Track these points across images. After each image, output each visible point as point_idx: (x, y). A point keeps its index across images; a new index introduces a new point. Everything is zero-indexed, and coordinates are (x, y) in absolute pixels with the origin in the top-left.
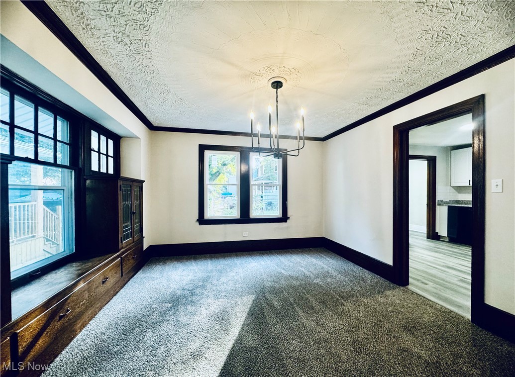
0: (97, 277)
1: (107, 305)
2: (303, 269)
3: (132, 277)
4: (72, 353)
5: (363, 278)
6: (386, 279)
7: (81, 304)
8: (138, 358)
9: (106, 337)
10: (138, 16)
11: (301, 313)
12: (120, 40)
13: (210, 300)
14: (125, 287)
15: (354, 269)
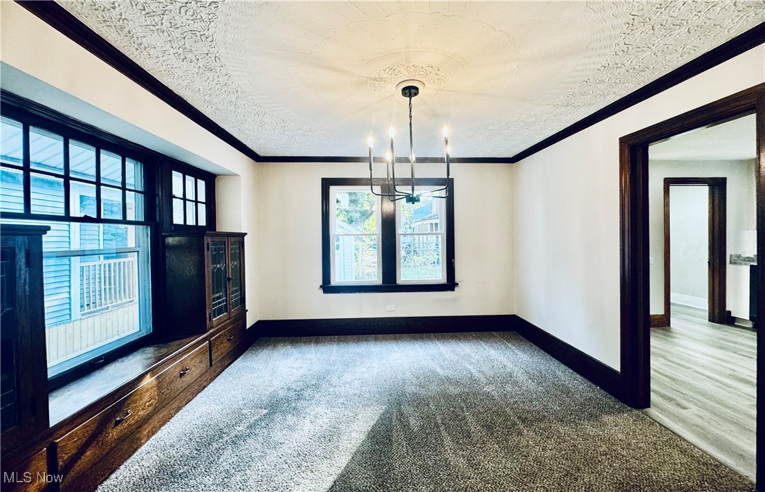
0: (172, 368)
1: (188, 405)
2: (471, 367)
3: (227, 366)
4: (132, 469)
5: (569, 388)
6: (610, 393)
7: (147, 404)
8: (205, 486)
9: (174, 451)
10: (195, 26)
11: (448, 441)
12: (182, 57)
13: (319, 409)
14: (216, 380)
15: (557, 371)
